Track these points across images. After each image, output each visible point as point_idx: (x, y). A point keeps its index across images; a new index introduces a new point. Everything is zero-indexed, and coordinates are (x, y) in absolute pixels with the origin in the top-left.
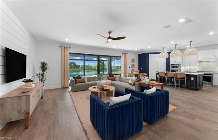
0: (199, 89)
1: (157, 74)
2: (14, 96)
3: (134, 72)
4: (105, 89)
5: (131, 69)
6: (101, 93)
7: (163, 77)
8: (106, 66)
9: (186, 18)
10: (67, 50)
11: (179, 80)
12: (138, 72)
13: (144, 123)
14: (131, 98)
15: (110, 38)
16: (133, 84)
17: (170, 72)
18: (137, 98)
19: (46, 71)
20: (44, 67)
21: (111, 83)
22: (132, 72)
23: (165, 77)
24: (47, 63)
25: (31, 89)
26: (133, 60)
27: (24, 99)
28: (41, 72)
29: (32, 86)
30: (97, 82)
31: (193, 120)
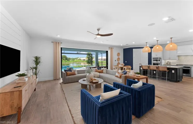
0: (179, 81)
1: (140, 67)
2: (7, 91)
3: (120, 65)
4: (94, 82)
5: (117, 62)
6: (90, 85)
7: (146, 70)
8: (94, 59)
9: (169, 17)
10: (59, 45)
11: (161, 73)
12: (123, 64)
13: (133, 117)
14: (120, 93)
15: (98, 35)
16: (119, 76)
17: (152, 65)
18: (126, 93)
19: (39, 64)
20: (37, 61)
21: (99, 75)
22: (118, 65)
23: (148, 70)
24: (40, 57)
25: (24, 83)
26: (118, 54)
27: (16, 94)
28: (35, 66)
29: (25, 80)
30: (87, 74)
31: (179, 113)
